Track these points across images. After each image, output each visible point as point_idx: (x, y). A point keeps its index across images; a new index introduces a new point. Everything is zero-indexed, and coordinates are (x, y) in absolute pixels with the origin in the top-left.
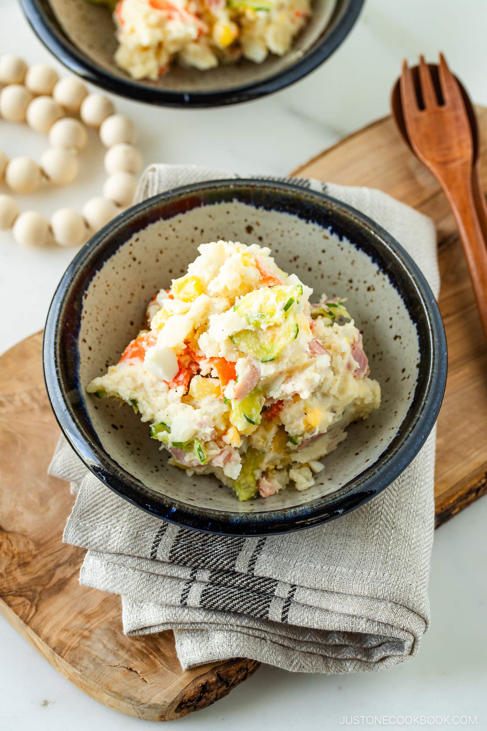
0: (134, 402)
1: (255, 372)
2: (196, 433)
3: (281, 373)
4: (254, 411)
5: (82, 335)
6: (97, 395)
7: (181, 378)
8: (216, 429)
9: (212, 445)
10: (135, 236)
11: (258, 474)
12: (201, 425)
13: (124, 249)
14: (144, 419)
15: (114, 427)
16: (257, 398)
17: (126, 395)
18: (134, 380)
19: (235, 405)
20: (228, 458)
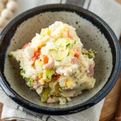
0: (20, 62)
1: (53, 63)
2: (31, 76)
3: (61, 66)
4: (49, 75)
5: (13, 38)
6: (10, 57)
7: (34, 59)
8: (37, 77)
9: (35, 81)
10: (41, 14)
11: (49, 95)
12: (33, 74)
13: (36, 17)
14: (21, 68)
15: (14, 68)
16: (52, 71)
17: (18, 59)
18: (21, 55)
19: (45, 71)
20: (38, 87)
